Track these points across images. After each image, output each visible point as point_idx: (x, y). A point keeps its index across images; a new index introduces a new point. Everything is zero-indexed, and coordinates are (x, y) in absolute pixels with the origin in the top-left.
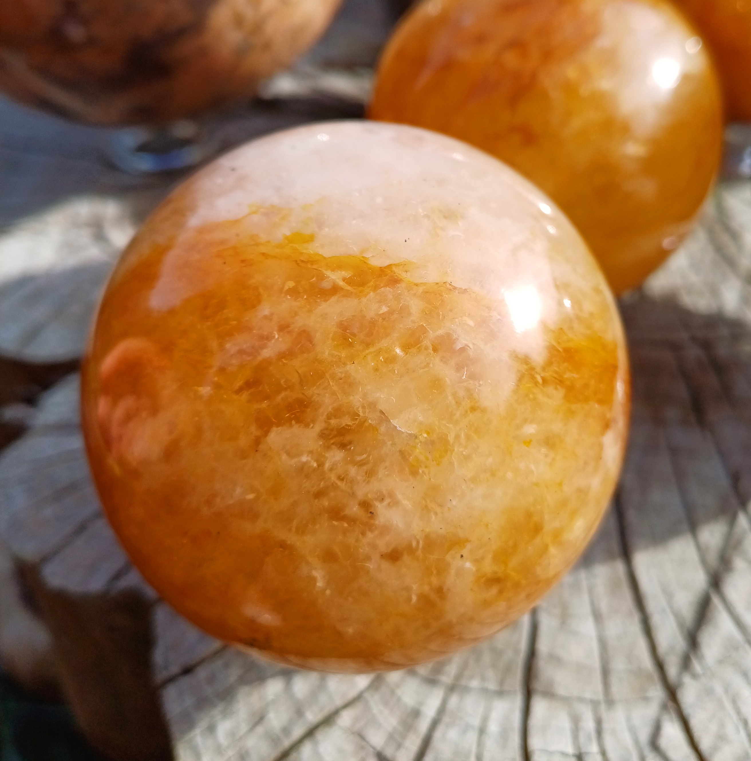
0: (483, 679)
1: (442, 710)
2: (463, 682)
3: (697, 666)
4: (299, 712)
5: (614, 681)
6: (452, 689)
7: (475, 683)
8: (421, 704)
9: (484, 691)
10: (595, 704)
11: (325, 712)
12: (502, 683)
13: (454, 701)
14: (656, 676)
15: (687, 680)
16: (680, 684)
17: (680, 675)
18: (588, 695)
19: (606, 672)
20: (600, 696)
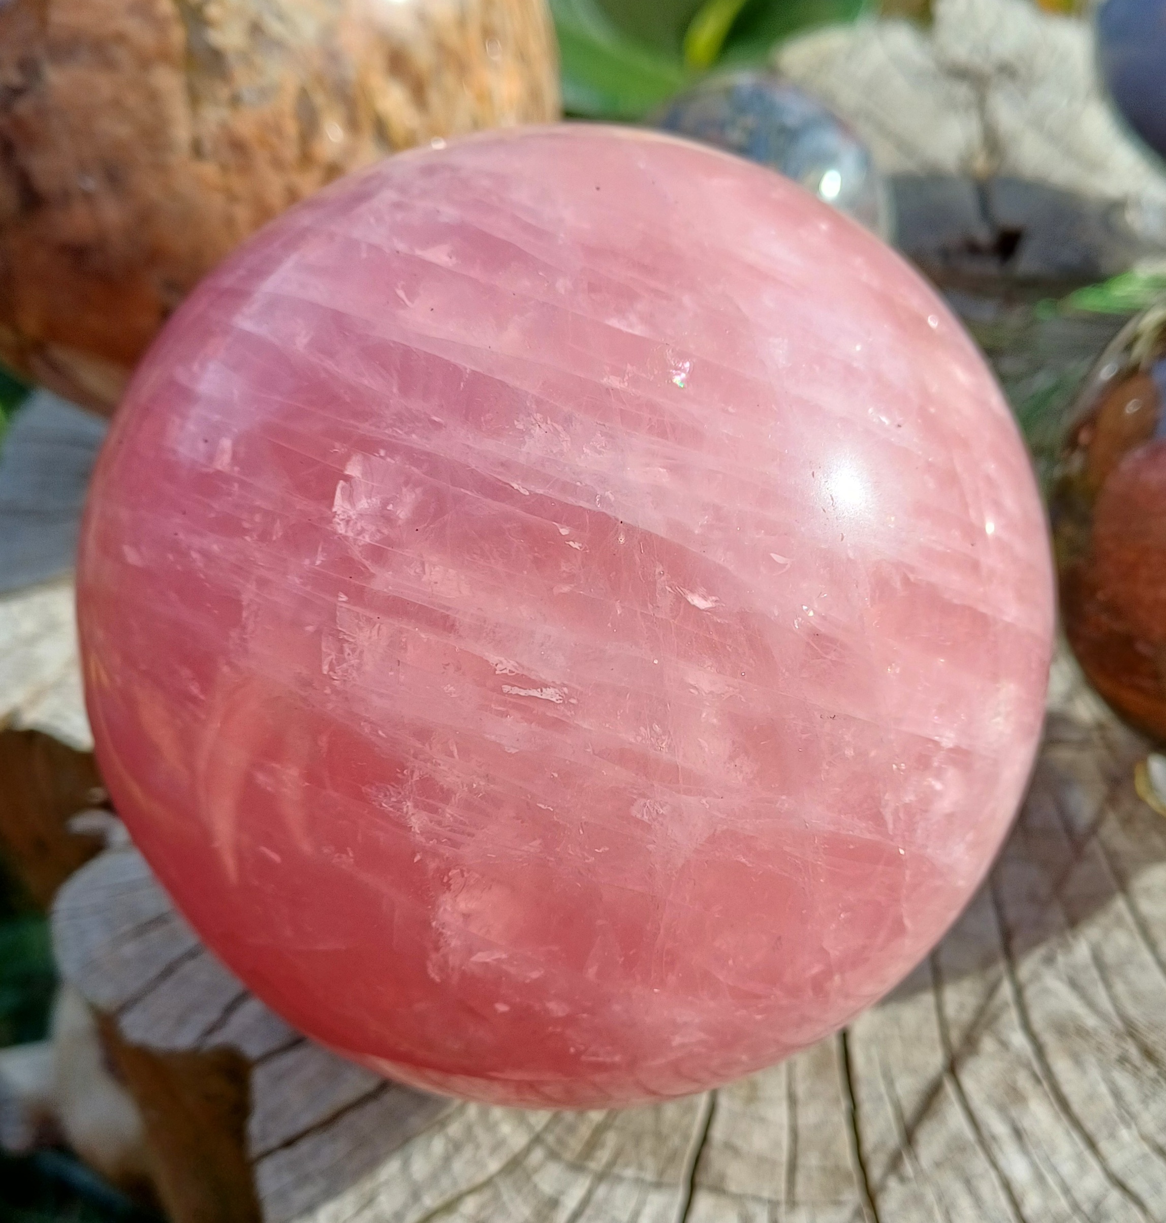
0: (641, 1167)
1: (585, 1202)
2: (616, 1170)
3: (908, 1168)
4: (416, 1195)
5: (801, 1179)
6: (601, 1177)
7: (629, 1172)
8: (562, 1193)
9: (638, 1182)
10: (773, 1205)
11: (447, 1197)
12: (661, 1173)
13: (601, 1191)
14: (856, 1176)
15: (893, 1183)
16: (883, 1188)
17: (885, 1176)
18: (766, 1194)
19: (793, 1168)
20: (782, 1197)
